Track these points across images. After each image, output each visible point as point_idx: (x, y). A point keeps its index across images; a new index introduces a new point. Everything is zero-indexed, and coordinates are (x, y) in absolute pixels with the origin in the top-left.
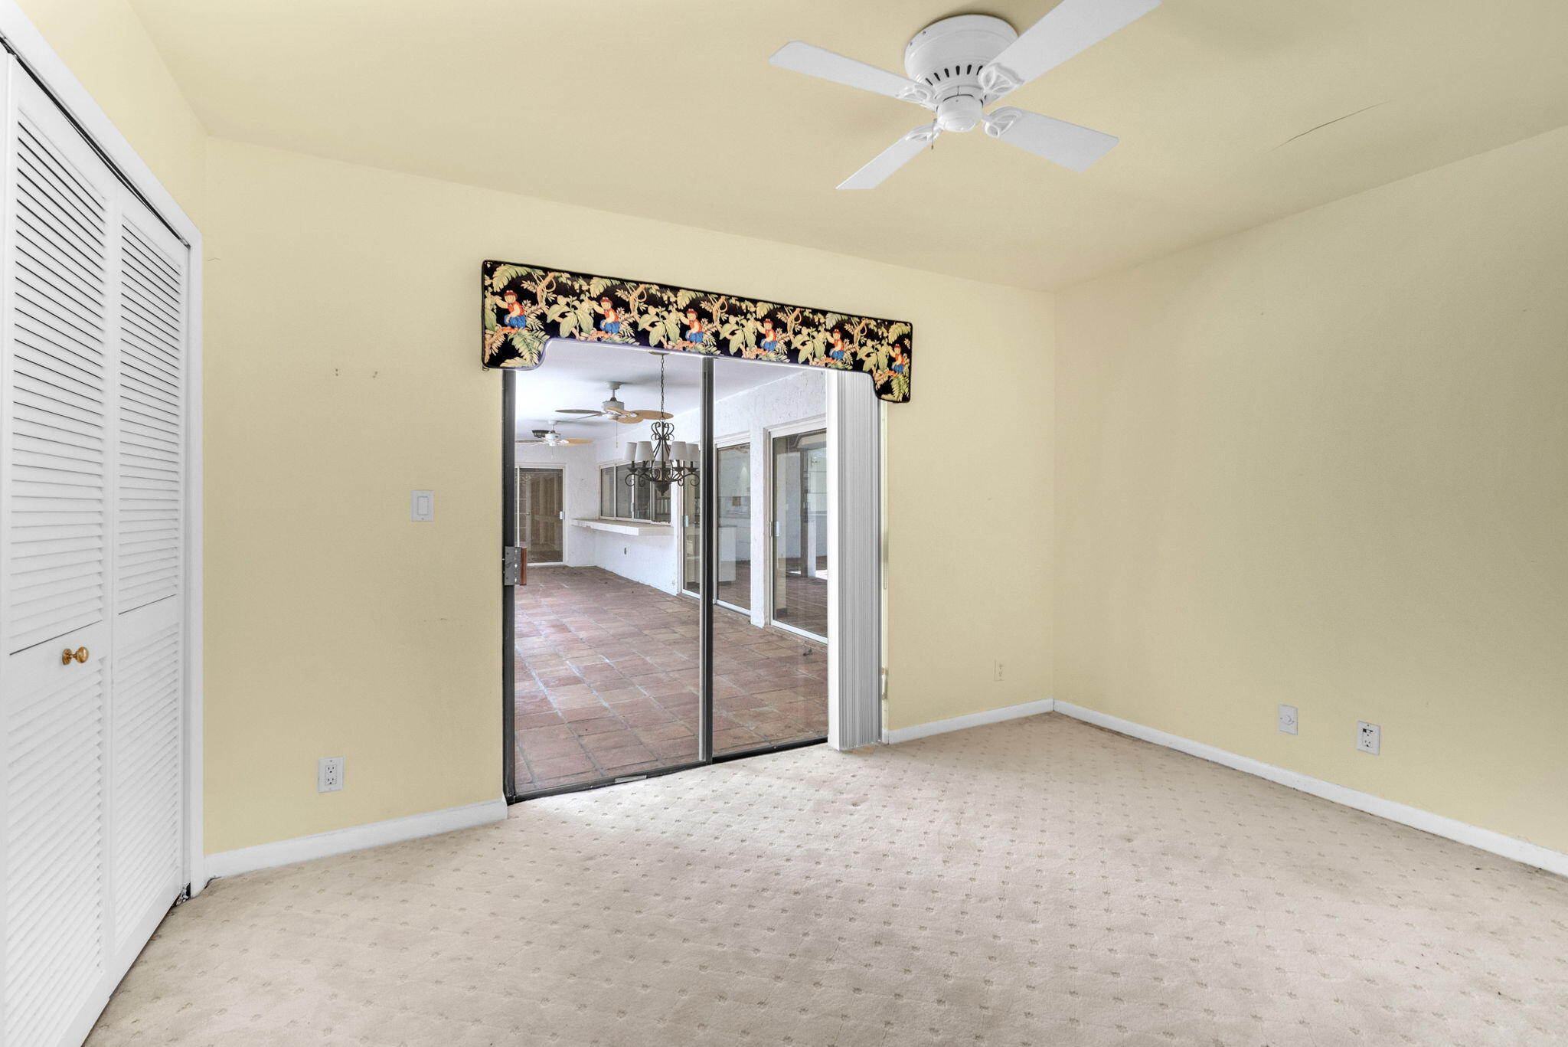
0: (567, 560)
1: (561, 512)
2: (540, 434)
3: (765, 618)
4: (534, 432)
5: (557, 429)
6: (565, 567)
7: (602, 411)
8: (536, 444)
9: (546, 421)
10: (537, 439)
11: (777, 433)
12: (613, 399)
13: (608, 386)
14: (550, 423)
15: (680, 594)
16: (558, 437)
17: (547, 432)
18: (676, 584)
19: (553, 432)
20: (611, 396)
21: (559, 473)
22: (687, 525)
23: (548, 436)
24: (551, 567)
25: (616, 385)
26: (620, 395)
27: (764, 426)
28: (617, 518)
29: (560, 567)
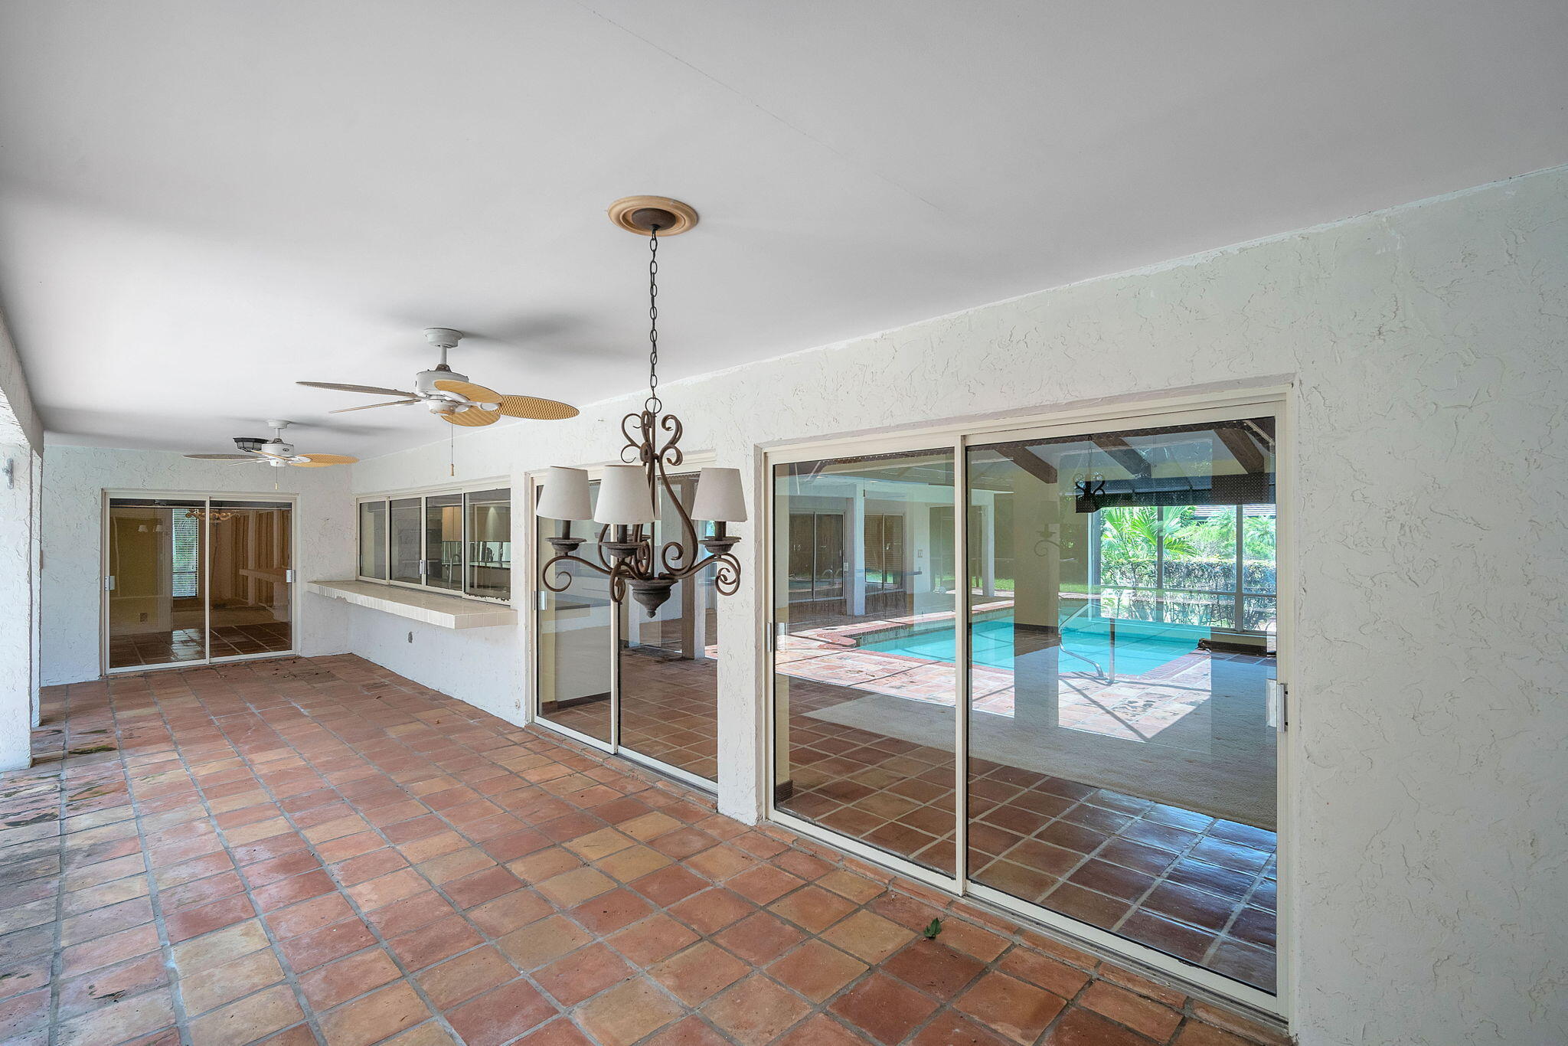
0: (299, 646)
1: (288, 571)
2: (250, 445)
3: (759, 807)
4: (237, 440)
5: (287, 436)
6: (295, 659)
7: (417, 391)
8: (244, 462)
9: (264, 421)
10: (242, 452)
11: (781, 456)
12: (444, 368)
13: (431, 336)
14: (272, 424)
15: (531, 726)
16: (287, 449)
17: (263, 441)
18: (523, 707)
19: (278, 441)
20: (439, 362)
21: (285, 511)
22: (543, 607)
23: (268, 449)
24: (270, 661)
25: (453, 337)
26: (461, 361)
27: (757, 442)
28: (393, 582)
29: (286, 659)
